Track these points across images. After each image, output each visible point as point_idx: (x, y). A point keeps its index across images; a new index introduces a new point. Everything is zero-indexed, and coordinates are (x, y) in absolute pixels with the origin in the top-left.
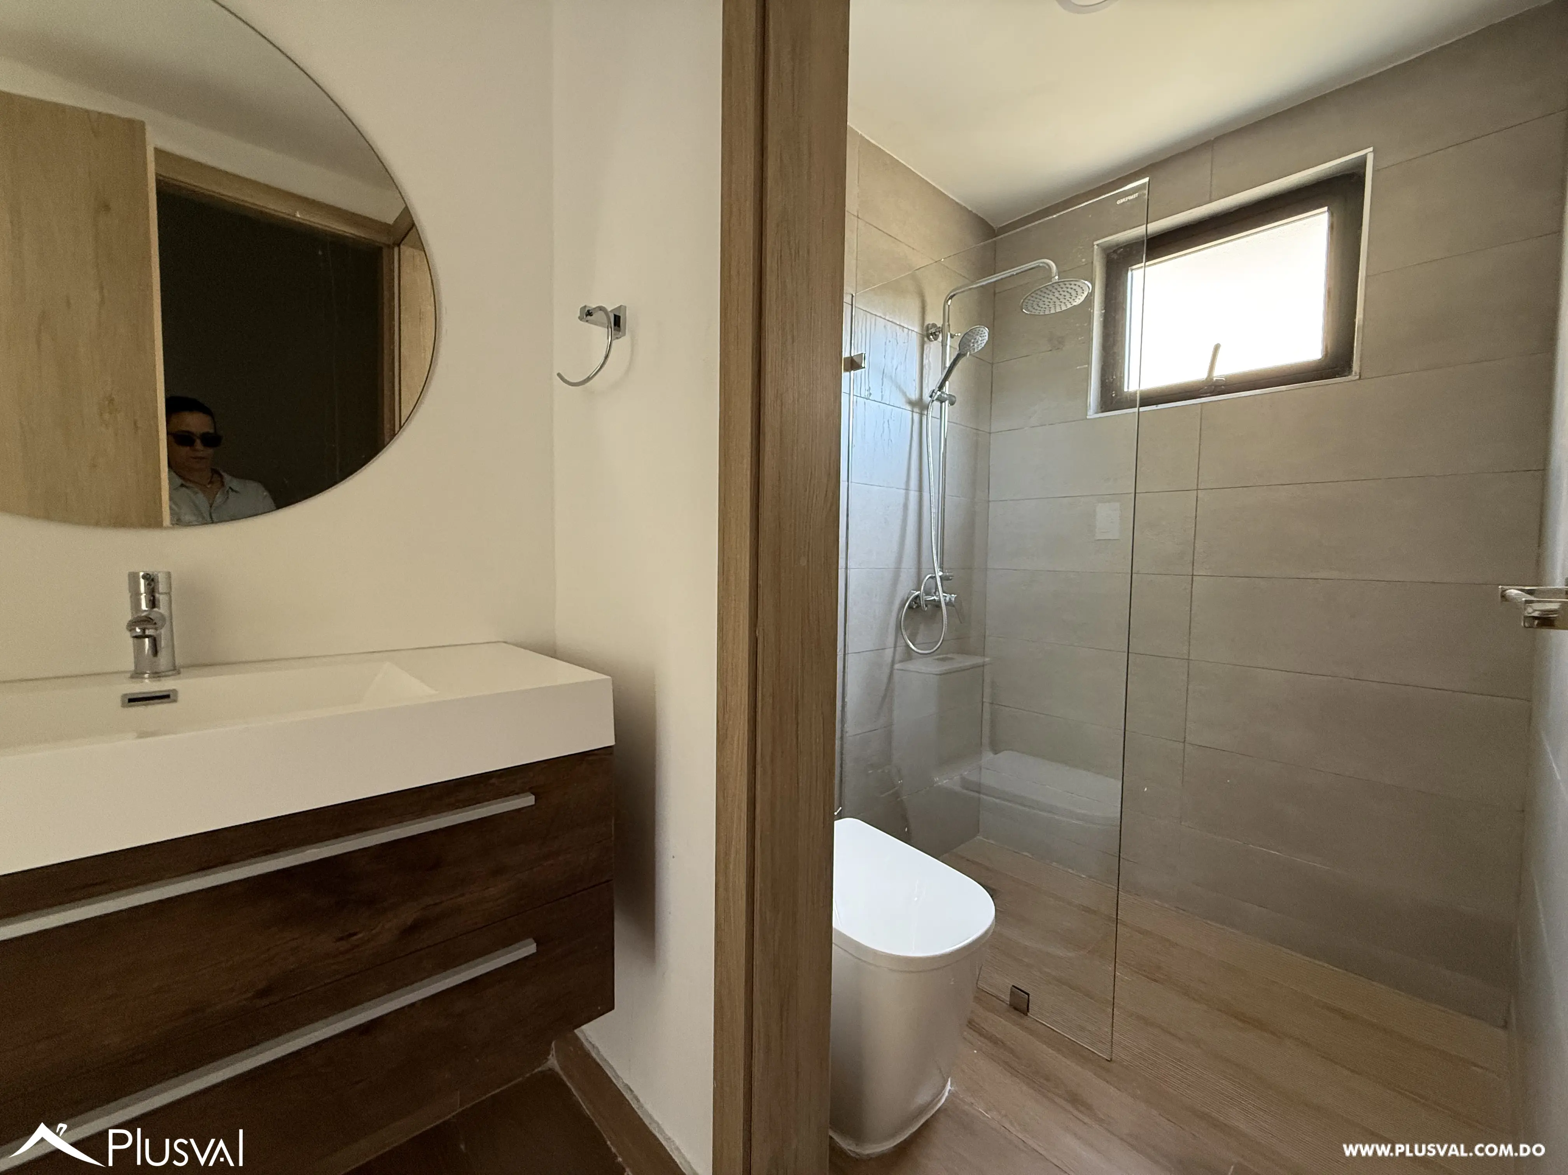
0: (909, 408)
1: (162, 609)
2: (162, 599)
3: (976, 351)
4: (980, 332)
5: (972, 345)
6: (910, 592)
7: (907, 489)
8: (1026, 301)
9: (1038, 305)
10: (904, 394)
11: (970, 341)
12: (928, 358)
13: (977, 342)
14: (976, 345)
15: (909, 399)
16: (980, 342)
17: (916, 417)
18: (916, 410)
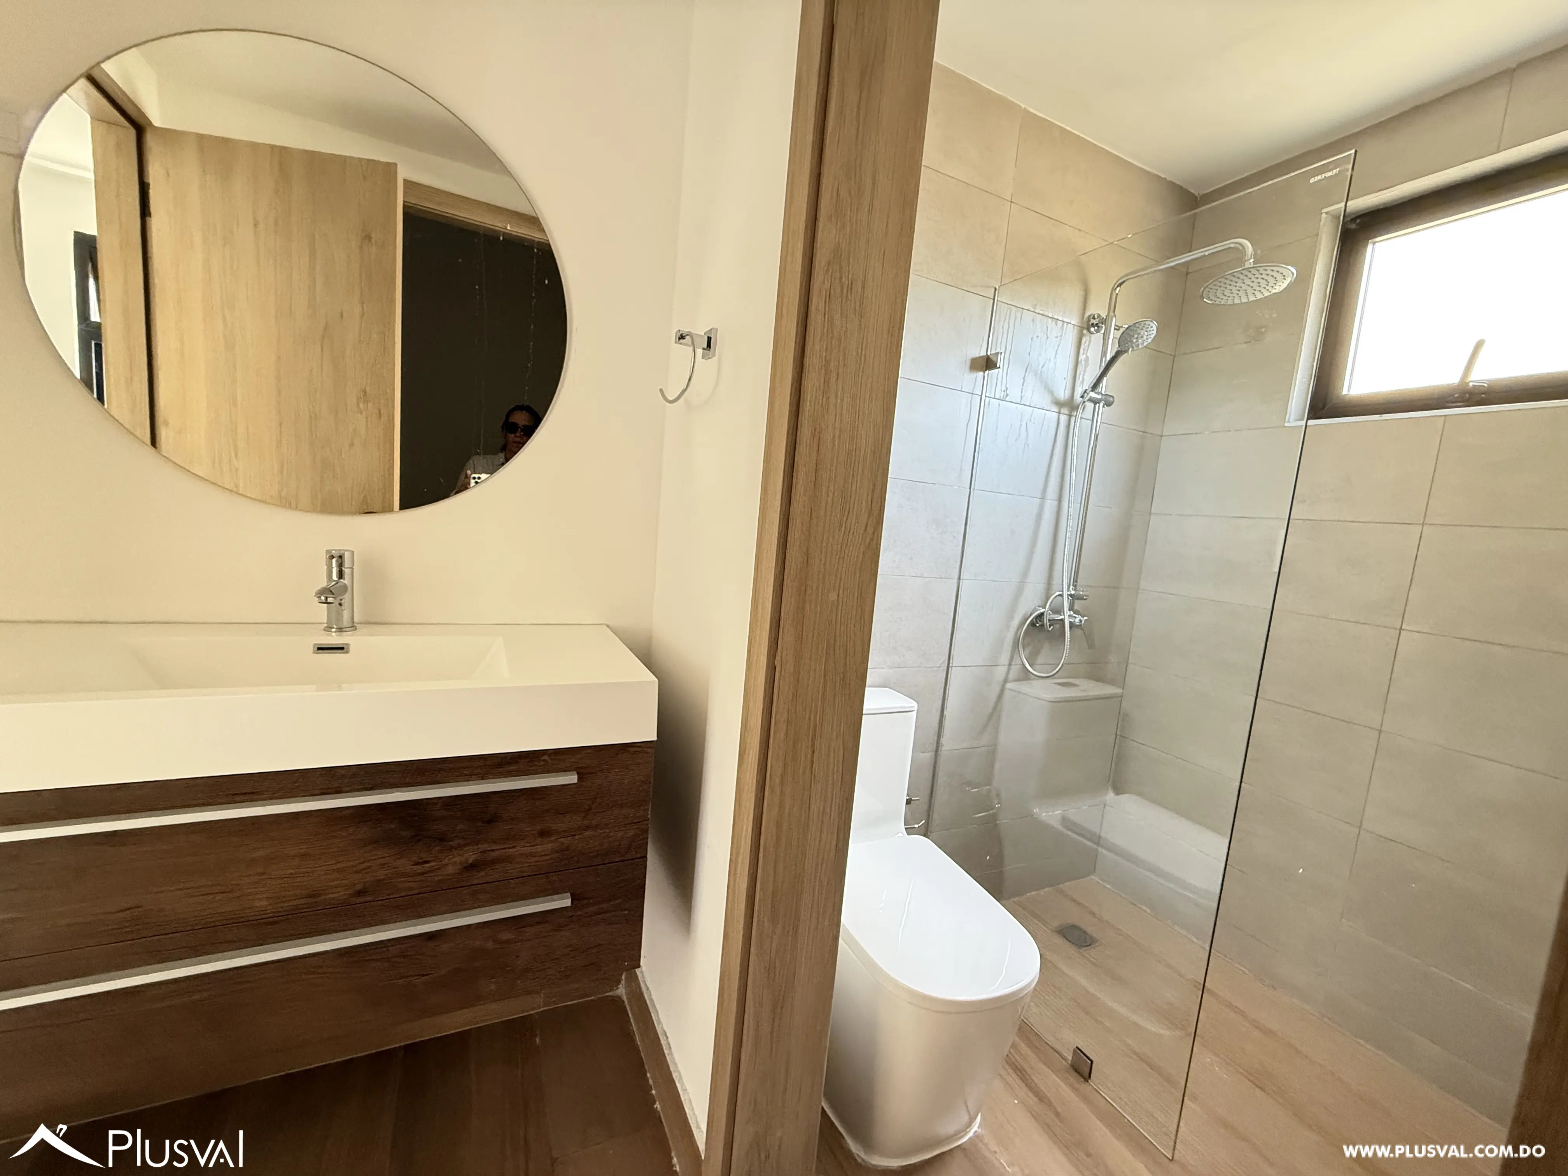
0: (1056, 409)
1: (346, 581)
2: (347, 571)
3: (1140, 347)
4: (1146, 326)
5: (1135, 341)
6: (1035, 608)
7: (1043, 498)
8: (1207, 289)
9: (1223, 294)
10: (1051, 392)
11: (1133, 336)
12: (1085, 353)
13: (1142, 337)
14: (1140, 341)
15: (1056, 398)
16: (1145, 337)
17: (1063, 418)
18: (1065, 411)
